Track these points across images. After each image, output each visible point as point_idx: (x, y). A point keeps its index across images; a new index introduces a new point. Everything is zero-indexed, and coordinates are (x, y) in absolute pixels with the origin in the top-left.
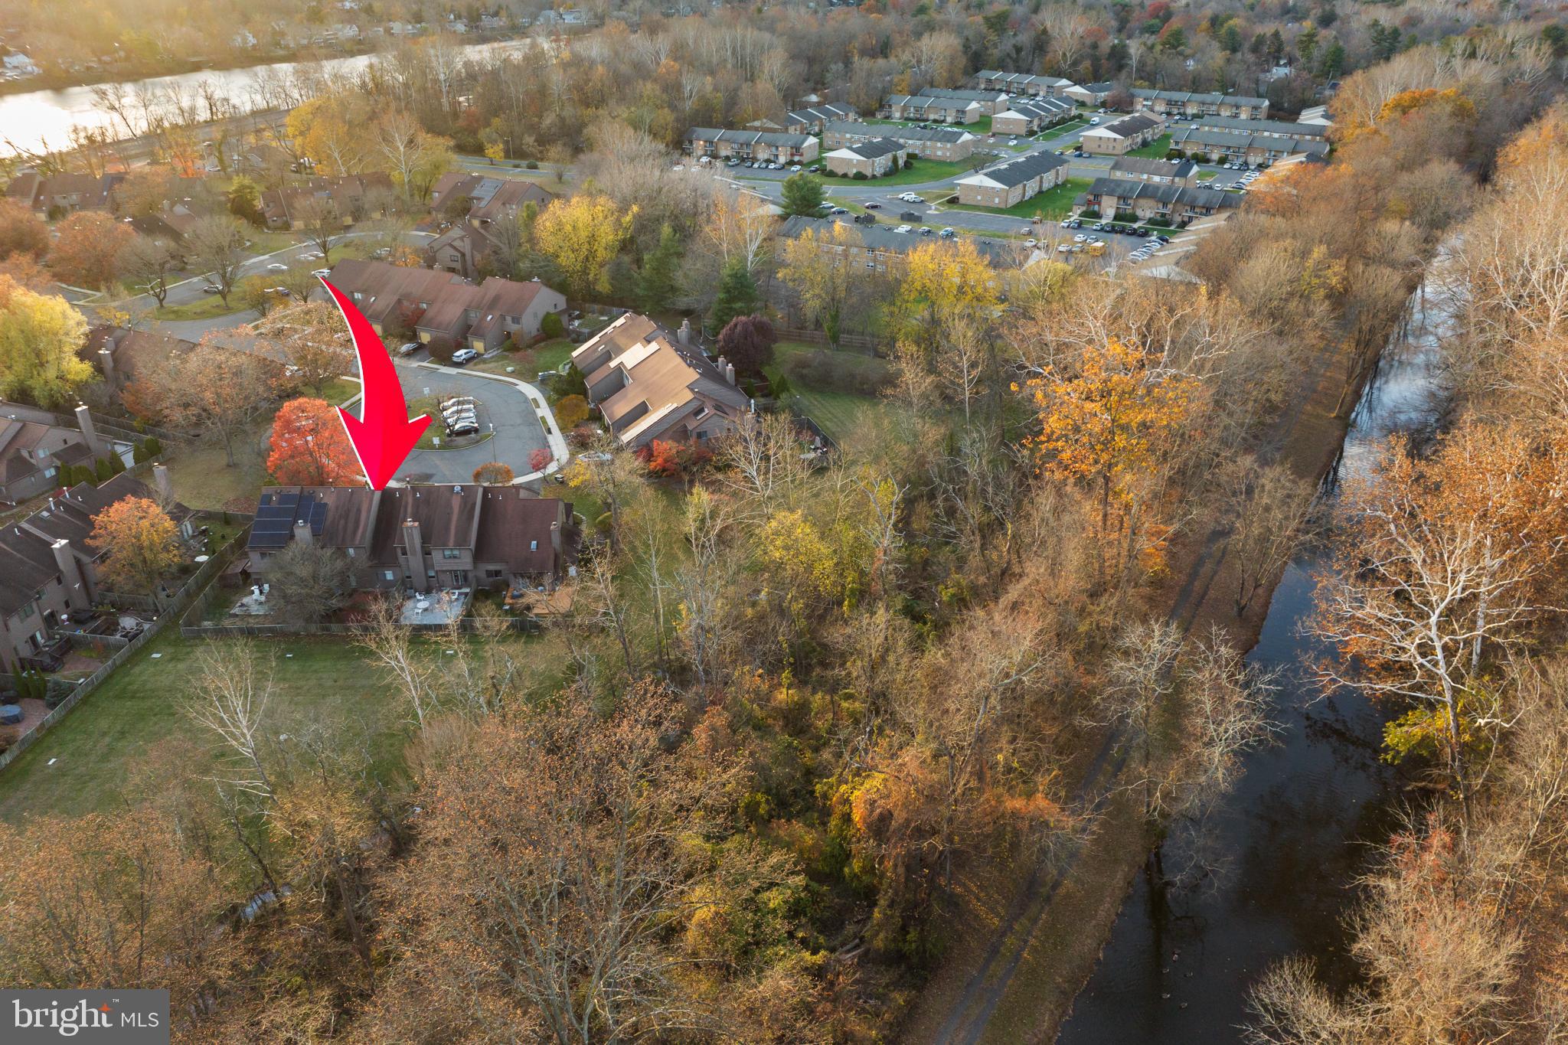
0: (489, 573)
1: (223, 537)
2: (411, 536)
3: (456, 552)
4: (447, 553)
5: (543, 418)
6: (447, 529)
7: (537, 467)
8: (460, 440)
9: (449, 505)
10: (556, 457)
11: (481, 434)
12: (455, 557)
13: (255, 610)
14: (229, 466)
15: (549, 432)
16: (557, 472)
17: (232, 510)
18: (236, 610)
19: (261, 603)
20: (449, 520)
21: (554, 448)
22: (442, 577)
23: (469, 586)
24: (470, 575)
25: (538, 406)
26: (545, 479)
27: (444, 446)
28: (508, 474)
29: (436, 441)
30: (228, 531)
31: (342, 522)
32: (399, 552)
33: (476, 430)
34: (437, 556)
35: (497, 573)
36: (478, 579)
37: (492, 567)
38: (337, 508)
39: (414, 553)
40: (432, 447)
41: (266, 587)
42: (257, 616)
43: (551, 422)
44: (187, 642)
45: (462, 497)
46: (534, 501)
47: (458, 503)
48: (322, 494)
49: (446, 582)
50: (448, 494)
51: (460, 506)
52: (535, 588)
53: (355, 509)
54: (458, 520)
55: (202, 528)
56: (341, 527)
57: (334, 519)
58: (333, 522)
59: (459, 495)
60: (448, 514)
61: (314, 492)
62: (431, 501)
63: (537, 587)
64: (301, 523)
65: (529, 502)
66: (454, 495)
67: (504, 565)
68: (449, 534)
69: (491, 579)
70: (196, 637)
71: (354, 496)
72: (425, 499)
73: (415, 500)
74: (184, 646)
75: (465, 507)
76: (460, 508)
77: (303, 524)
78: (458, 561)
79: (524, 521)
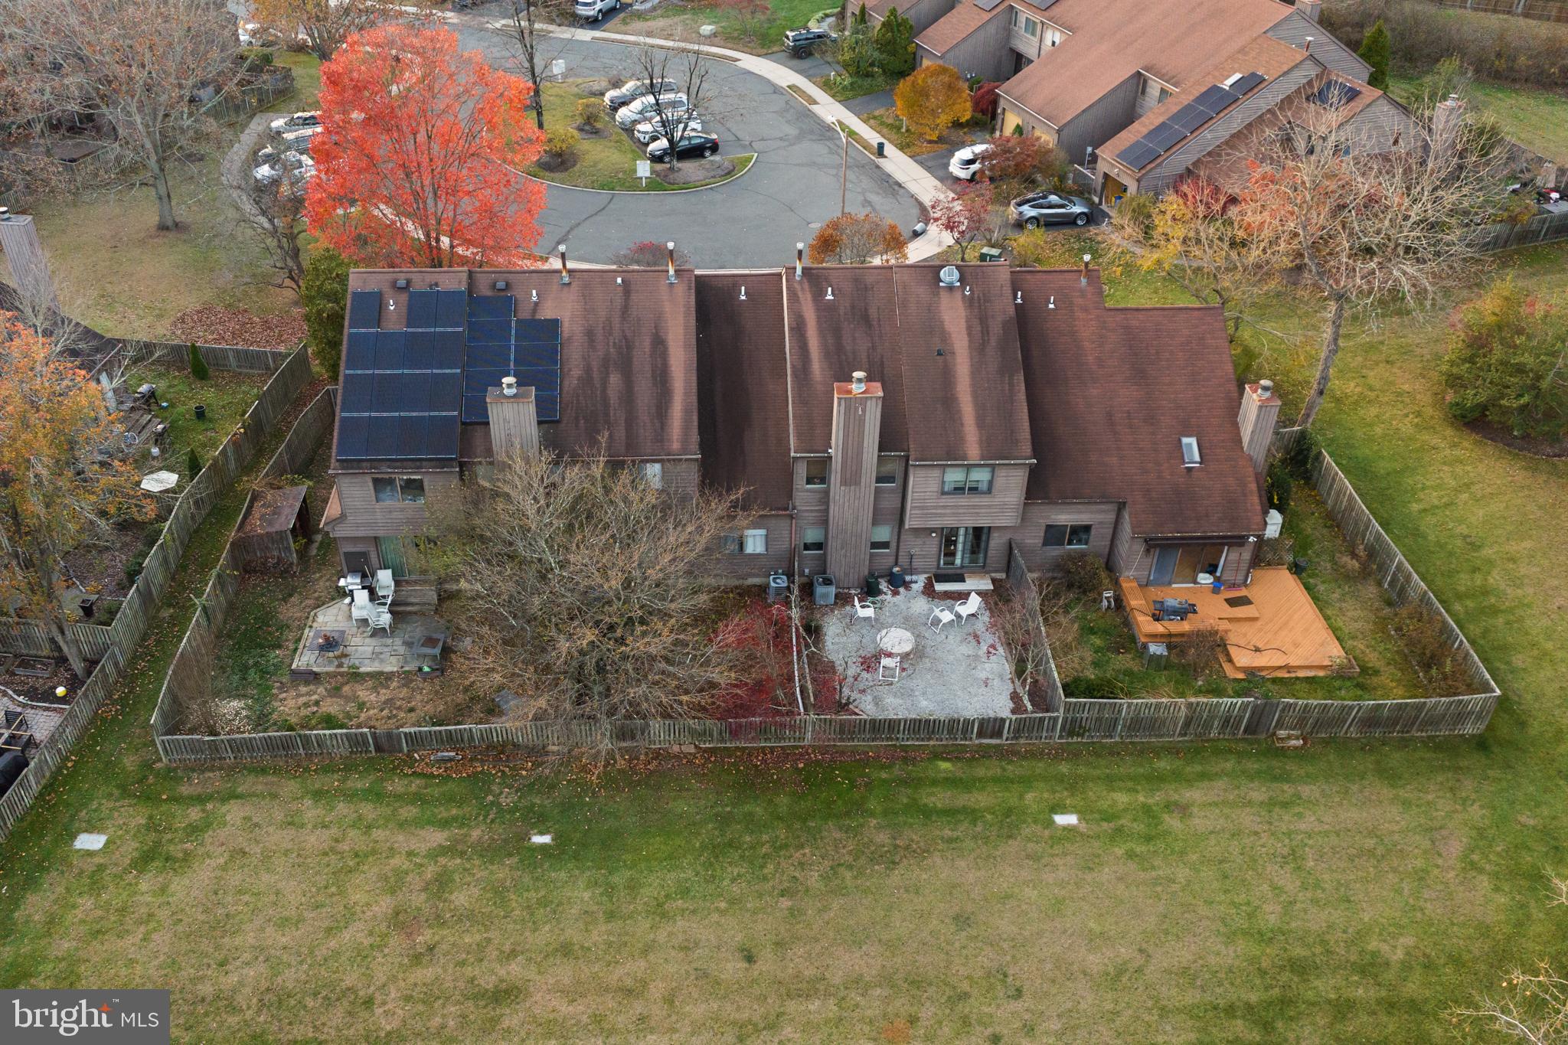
0: (1053, 534)
1: (200, 414)
2: (854, 423)
3: (981, 476)
4: (954, 476)
5: (841, 125)
6: (949, 401)
8: (689, 169)
9: (933, 327)
11: (729, 156)
12: (973, 490)
13: (365, 654)
14: (163, 228)
15: (879, 154)
17: (205, 339)
18: (306, 659)
19: (378, 632)
20: (947, 377)
22: (910, 546)
24: (997, 541)
25: (812, 101)
27: (660, 183)
29: (644, 169)
30: (208, 395)
31: (615, 379)
32: (801, 472)
33: (716, 148)
34: (923, 485)
35: (1080, 532)
36: (1012, 551)
37: (1066, 517)
38: (590, 334)
39: (852, 479)
40: (637, 184)
41: (385, 577)
42: (381, 679)
44: (185, 790)
45: (970, 302)
46: (1151, 313)
47: (963, 324)
48: (534, 292)
49: (916, 563)
50: (922, 292)
51: (969, 328)
52: (1192, 585)
53: (647, 343)
54: (975, 373)
55: (141, 390)
56: (613, 394)
57: (588, 369)
58: (587, 380)
59: (958, 295)
60: (940, 354)
61: (508, 286)
62: (873, 312)
63: (1195, 582)
64: (509, 386)
65: (1141, 316)
66: (944, 297)
67: (1104, 511)
68: (960, 418)
69: (1055, 551)
70: (212, 769)
71: (634, 297)
72: (853, 307)
73: (826, 312)
74: (175, 799)
75: (985, 331)
76: (969, 334)
77: (514, 391)
78: (984, 500)
79: (1140, 375)
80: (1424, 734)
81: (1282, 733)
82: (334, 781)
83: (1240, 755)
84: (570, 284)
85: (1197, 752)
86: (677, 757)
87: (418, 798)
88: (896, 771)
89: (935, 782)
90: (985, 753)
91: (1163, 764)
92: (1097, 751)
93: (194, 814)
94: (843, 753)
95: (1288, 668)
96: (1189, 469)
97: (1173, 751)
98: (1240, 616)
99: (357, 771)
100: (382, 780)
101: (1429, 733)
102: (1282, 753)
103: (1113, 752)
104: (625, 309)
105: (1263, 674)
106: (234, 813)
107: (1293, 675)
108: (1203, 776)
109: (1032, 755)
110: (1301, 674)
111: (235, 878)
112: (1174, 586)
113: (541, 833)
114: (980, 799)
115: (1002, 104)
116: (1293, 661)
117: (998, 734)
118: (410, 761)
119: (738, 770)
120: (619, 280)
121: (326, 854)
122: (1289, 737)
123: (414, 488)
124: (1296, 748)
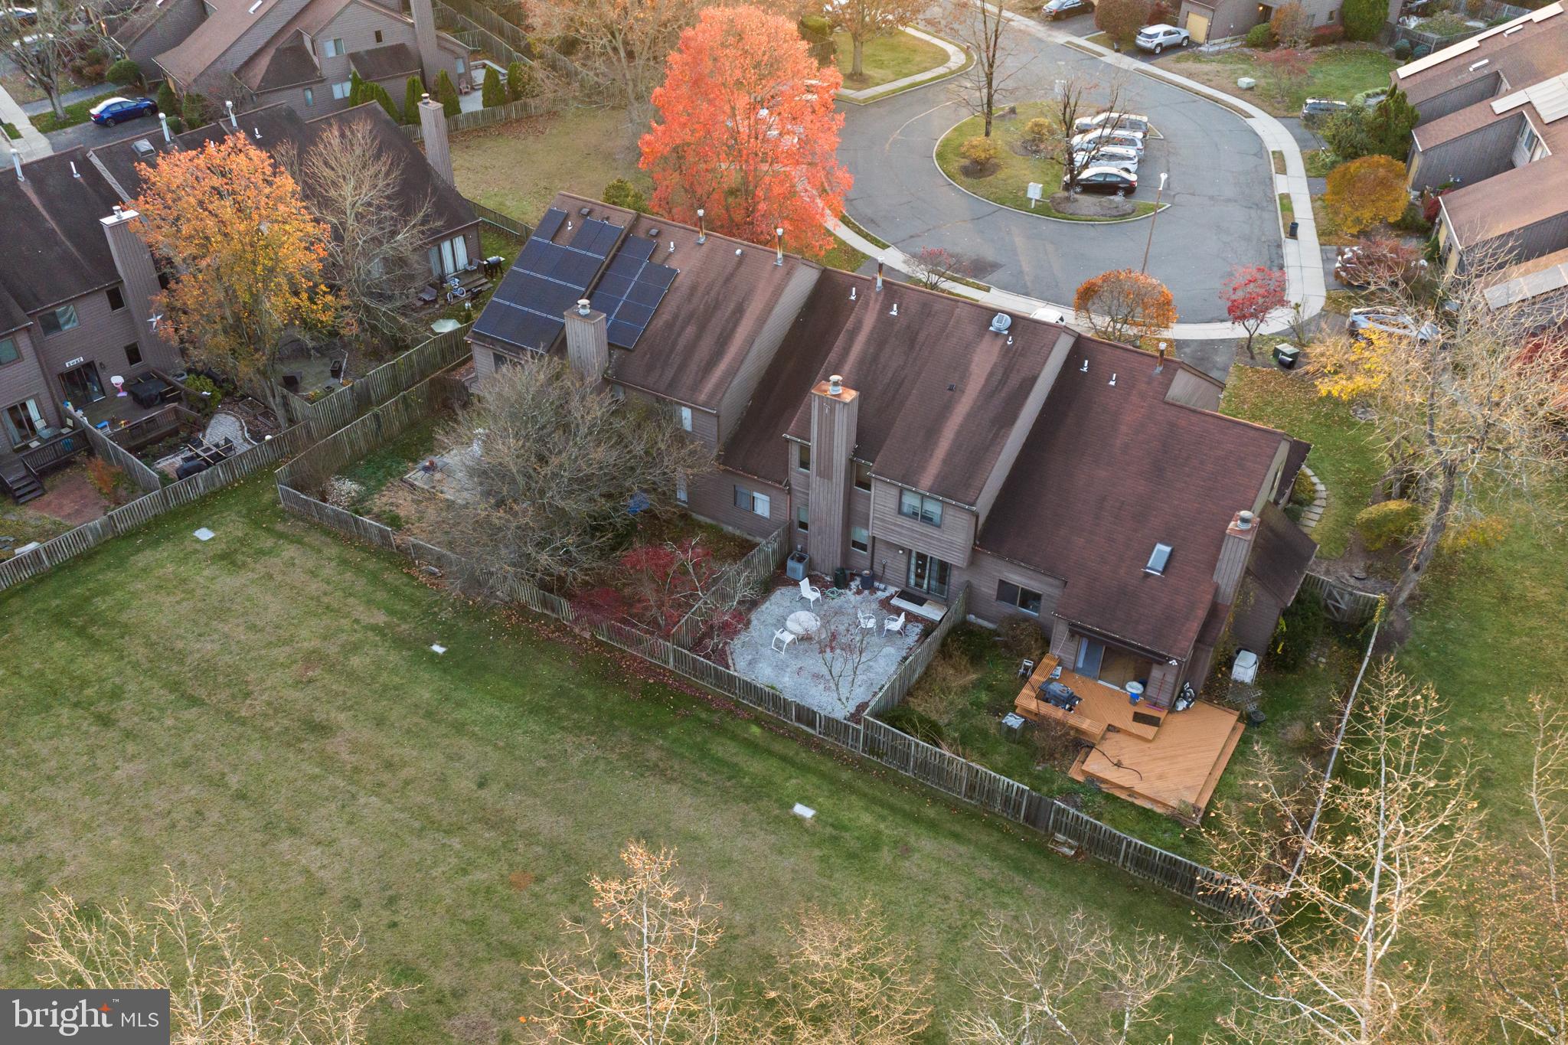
0: (1006, 591)
2: (830, 421)
3: (933, 508)
4: (911, 501)
5: (1285, 198)
6: (932, 433)
7: (1237, 312)
8: (1088, 203)
9: (959, 365)
10: (1293, 295)
11: (1138, 200)
12: (927, 519)
15: (1293, 232)
16: (1282, 336)
18: (420, 475)
20: (946, 409)
21: (1291, 273)
22: (883, 556)
23: (946, 602)
24: (956, 579)
25: (1282, 170)
26: (1247, 347)
27: (1049, 208)
28: (1163, 310)
29: (1035, 191)
31: (691, 330)
32: (793, 452)
33: (1129, 190)
34: (881, 499)
35: (1029, 598)
36: (970, 594)
37: (1019, 578)
38: (693, 289)
40: (1020, 202)
42: (448, 506)
43: (1304, 212)
44: (280, 527)
45: (1006, 351)
46: (1207, 418)
47: (988, 369)
48: (672, 244)
49: (889, 574)
50: (970, 330)
51: (991, 374)
52: (1118, 688)
53: (732, 306)
54: (970, 416)
55: (490, 259)
56: (682, 342)
57: (676, 317)
58: (669, 325)
59: (1000, 342)
60: (951, 389)
61: (658, 234)
62: (921, 337)
63: (1123, 687)
64: (584, 306)
65: (1194, 418)
66: (987, 338)
67: (1052, 585)
68: (933, 450)
69: (1008, 609)
70: (303, 520)
71: (742, 269)
72: (908, 327)
73: (884, 322)
74: (268, 530)
75: (1003, 382)
76: (988, 380)
77: (588, 311)
78: (934, 532)
79: (1157, 472)
80: (1206, 905)
81: (1060, 837)
82: (358, 557)
83: (1007, 835)
84: (702, 245)
85: (972, 816)
86: (575, 637)
87: (396, 592)
88: (715, 718)
89: (734, 737)
90: (794, 735)
91: (930, 812)
92: (885, 776)
93: (269, 543)
94: (690, 686)
95: (1130, 791)
96: (1148, 575)
97: (952, 806)
98: (1133, 731)
99: (378, 558)
100: (387, 569)
101: (1211, 906)
102: (1048, 854)
103: (900, 783)
104: (730, 277)
105: (1102, 786)
106: (290, 551)
107: (1130, 799)
108: (956, 837)
109: (830, 754)
110: (1138, 802)
111: (253, 590)
112: (1100, 682)
113: (442, 645)
114: (756, 766)
116: (1140, 787)
117: (812, 725)
118: (412, 561)
119: (605, 664)
120: (738, 252)
121: (312, 599)
122: (1063, 844)
124: (1065, 856)
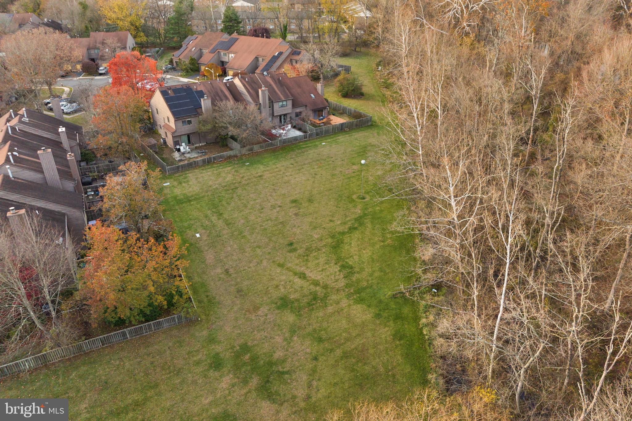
0: (297, 114)
3: (285, 103)
4: (281, 104)
6: (275, 92)
12: (284, 106)
13: (189, 156)
18: (178, 159)
19: (189, 153)
20: (273, 88)
24: (288, 117)
31: (218, 98)
35: (300, 113)
37: (298, 110)
39: (265, 107)
45: (270, 77)
48: (195, 87)
51: (273, 81)
54: (277, 87)
57: (212, 97)
60: (270, 85)
71: (213, 85)
77: (206, 98)
79: (299, 87)
83: (341, 133)
84: (200, 84)
86: (259, 152)
87: (221, 166)
89: (302, 145)
90: (306, 141)
93: (182, 177)
96: (314, 99)
97: (332, 135)
99: (206, 166)
100: (212, 166)
102: (347, 132)
103: (324, 137)
104: (213, 87)
106: (190, 175)
109: (313, 140)
111: (200, 180)
113: (247, 163)
114: (310, 145)
115: (227, 69)
118: (214, 162)
121: (213, 174)
122: (347, 129)
123: (189, 122)
